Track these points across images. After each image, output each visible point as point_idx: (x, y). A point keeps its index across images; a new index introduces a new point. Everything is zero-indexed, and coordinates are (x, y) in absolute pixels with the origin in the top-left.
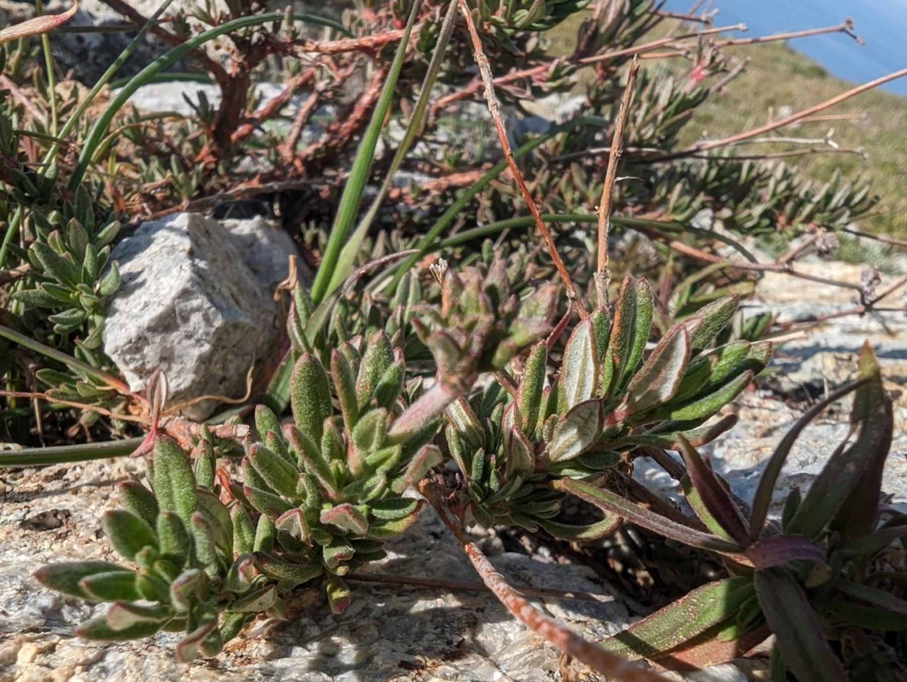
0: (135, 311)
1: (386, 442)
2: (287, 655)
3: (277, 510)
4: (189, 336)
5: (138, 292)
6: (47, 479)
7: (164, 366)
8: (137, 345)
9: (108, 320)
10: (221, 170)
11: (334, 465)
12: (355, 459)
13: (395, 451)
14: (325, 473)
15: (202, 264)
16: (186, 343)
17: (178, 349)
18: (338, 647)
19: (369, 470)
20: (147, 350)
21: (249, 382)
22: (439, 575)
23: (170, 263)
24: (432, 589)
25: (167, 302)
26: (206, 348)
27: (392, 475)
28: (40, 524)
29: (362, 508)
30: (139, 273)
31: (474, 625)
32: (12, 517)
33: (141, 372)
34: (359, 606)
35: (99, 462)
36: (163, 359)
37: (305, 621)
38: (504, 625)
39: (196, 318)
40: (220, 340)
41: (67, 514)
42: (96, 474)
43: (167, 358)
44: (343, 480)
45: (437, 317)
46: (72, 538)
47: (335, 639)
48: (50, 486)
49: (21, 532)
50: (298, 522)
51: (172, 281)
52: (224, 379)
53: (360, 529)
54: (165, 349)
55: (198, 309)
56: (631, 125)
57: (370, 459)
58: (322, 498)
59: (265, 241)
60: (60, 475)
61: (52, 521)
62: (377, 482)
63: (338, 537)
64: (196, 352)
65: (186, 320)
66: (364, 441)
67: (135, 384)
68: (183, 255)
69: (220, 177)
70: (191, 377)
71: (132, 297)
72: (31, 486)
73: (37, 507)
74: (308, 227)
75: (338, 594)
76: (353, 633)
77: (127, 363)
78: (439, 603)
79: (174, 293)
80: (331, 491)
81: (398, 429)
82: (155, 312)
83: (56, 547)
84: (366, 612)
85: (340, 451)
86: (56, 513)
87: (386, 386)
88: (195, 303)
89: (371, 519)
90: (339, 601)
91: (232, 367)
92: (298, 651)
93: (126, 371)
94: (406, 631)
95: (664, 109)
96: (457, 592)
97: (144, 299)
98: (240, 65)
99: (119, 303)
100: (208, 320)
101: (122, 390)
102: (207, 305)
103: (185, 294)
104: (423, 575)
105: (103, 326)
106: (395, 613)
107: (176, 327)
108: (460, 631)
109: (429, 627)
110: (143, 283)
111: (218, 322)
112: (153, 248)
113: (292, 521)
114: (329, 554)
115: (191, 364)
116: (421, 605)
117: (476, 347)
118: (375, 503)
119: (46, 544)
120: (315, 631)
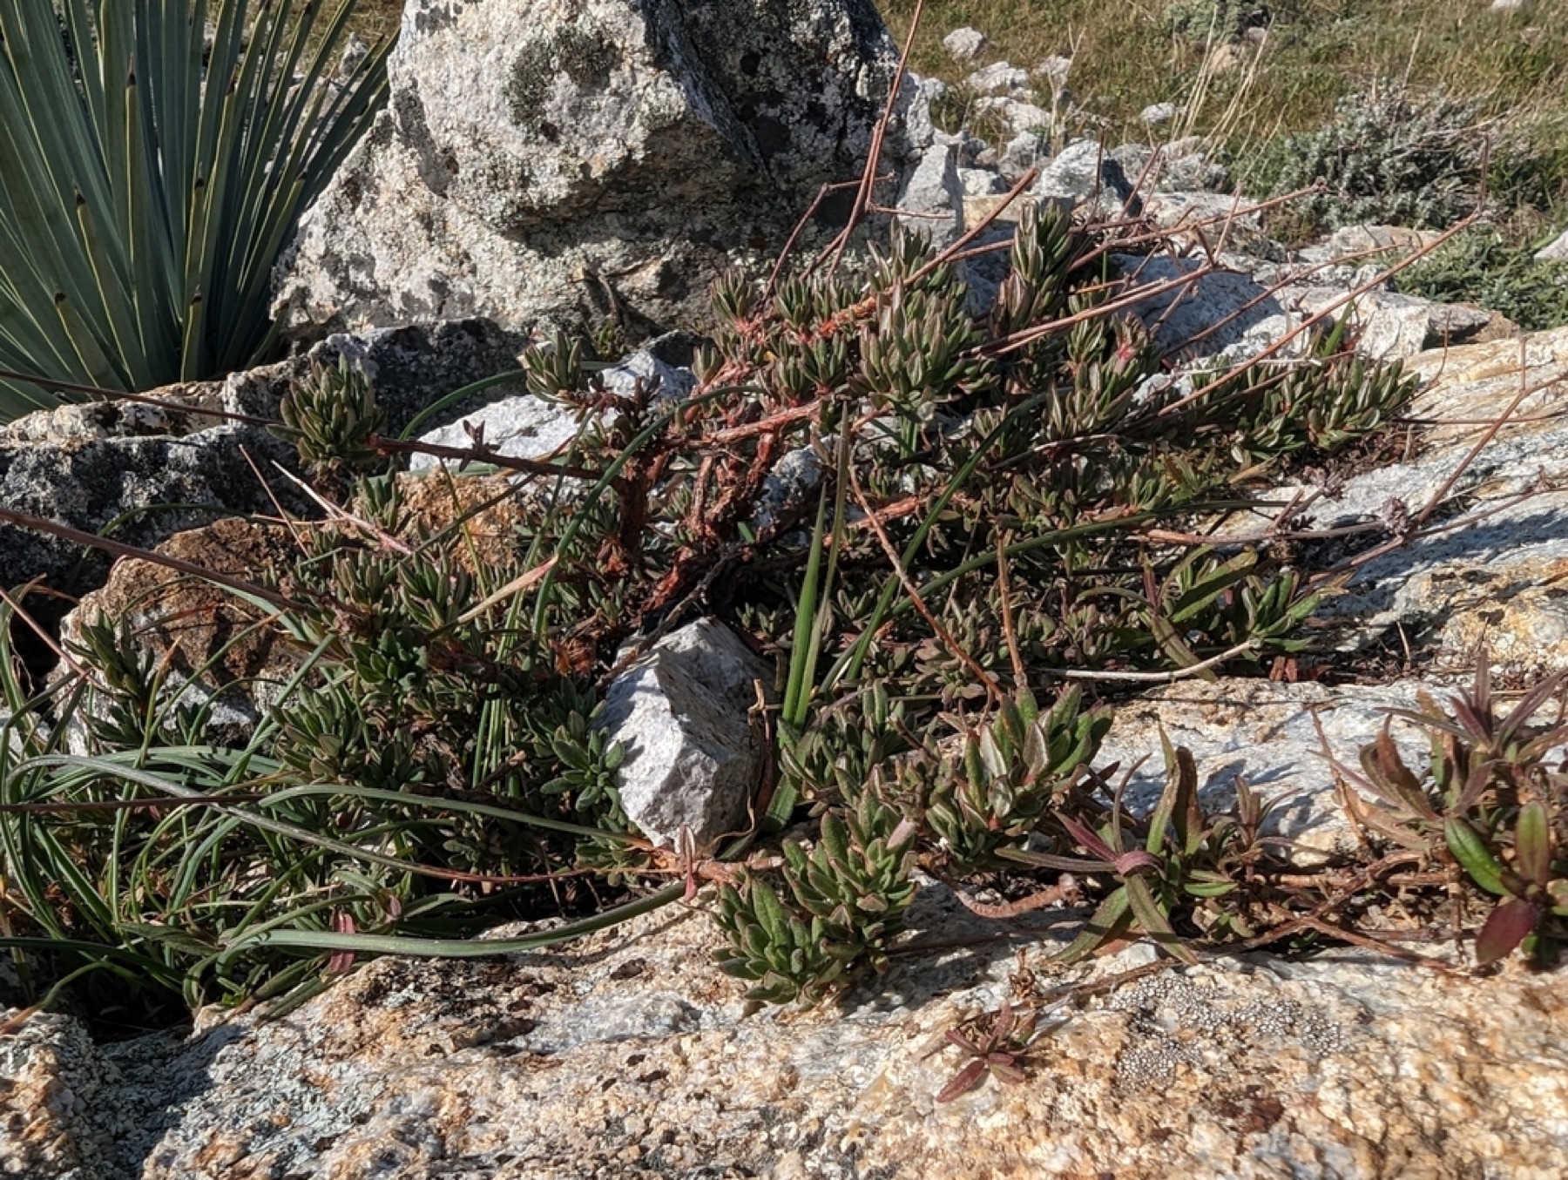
0: (643, 777)
1: (887, 854)
2: (855, 1010)
3: (827, 911)
4: (693, 788)
5: (640, 759)
6: (605, 939)
7: (678, 819)
8: (654, 808)
9: (620, 790)
10: (636, 575)
11: (859, 873)
12: (870, 867)
13: (892, 858)
14: (856, 879)
15: (685, 719)
16: (692, 793)
17: (687, 800)
18: (889, 999)
19: (880, 872)
20: (662, 809)
21: (751, 813)
22: (954, 937)
23: (660, 727)
24: (950, 948)
25: (671, 764)
26: (709, 792)
27: (894, 871)
28: (626, 973)
29: (882, 895)
30: (633, 739)
31: (984, 964)
32: (599, 974)
33: (661, 829)
34: (897, 972)
35: (642, 916)
36: (676, 813)
37: (860, 990)
38: (1008, 961)
39: (696, 770)
40: (718, 783)
41: (642, 961)
42: (644, 926)
43: (680, 810)
44: (867, 881)
45: (896, 787)
46: (657, 978)
47: (885, 994)
48: (613, 944)
49: (614, 983)
50: (845, 913)
51: (670, 744)
52: (725, 813)
53: (883, 907)
54: (677, 804)
55: (696, 763)
56: (1070, 415)
57: (880, 865)
58: (855, 894)
59: (709, 649)
60: (614, 933)
61: (633, 969)
62: (887, 877)
63: (871, 917)
64: (702, 799)
65: (688, 774)
66: (874, 856)
67: (657, 840)
68: (668, 715)
69: (636, 582)
70: (701, 821)
71: (635, 764)
72: (595, 948)
73: (615, 962)
74: (743, 611)
75: (880, 960)
76: (897, 989)
77: (649, 824)
78: (956, 955)
79: (675, 755)
80: (860, 889)
81: (890, 845)
82: (662, 776)
83: (648, 986)
84: (903, 974)
85: (861, 864)
86: (633, 962)
87: (878, 822)
88: (693, 758)
89: (890, 901)
90: (882, 965)
91: (729, 801)
92: (861, 1008)
93: (649, 832)
94: (935, 978)
95: (1098, 397)
96: (968, 946)
97: (648, 765)
98: (636, 469)
99: (625, 772)
100: (706, 769)
101: (646, 848)
102: (703, 756)
103: (684, 753)
104: (941, 940)
105: (619, 796)
106: (925, 970)
107: (682, 783)
108: (974, 970)
109: (951, 973)
110: (640, 750)
111: (714, 769)
112: (636, 713)
113: (841, 914)
114: (867, 931)
115: (699, 810)
116: (943, 960)
117: (918, 800)
118: (889, 890)
119: (639, 987)
120: (870, 995)
